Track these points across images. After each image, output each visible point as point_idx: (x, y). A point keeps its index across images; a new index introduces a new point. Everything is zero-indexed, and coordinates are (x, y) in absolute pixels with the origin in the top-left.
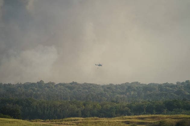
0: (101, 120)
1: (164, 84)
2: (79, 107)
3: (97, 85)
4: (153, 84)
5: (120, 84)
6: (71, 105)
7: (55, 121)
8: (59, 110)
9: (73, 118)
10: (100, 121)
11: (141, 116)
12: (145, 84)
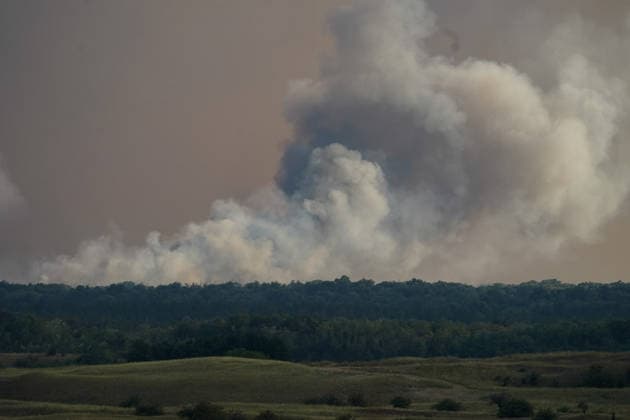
0: (462, 364)
1: (612, 284)
2: (420, 335)
3: (466, 286)
4: (591, 285)
5: (517, 283)
6: (403, 330)
7: (362, 365)
8: (377, 341)
9: (400, 359)
10: (460, 366)
11: (551, 354)
12: (572, 285)
